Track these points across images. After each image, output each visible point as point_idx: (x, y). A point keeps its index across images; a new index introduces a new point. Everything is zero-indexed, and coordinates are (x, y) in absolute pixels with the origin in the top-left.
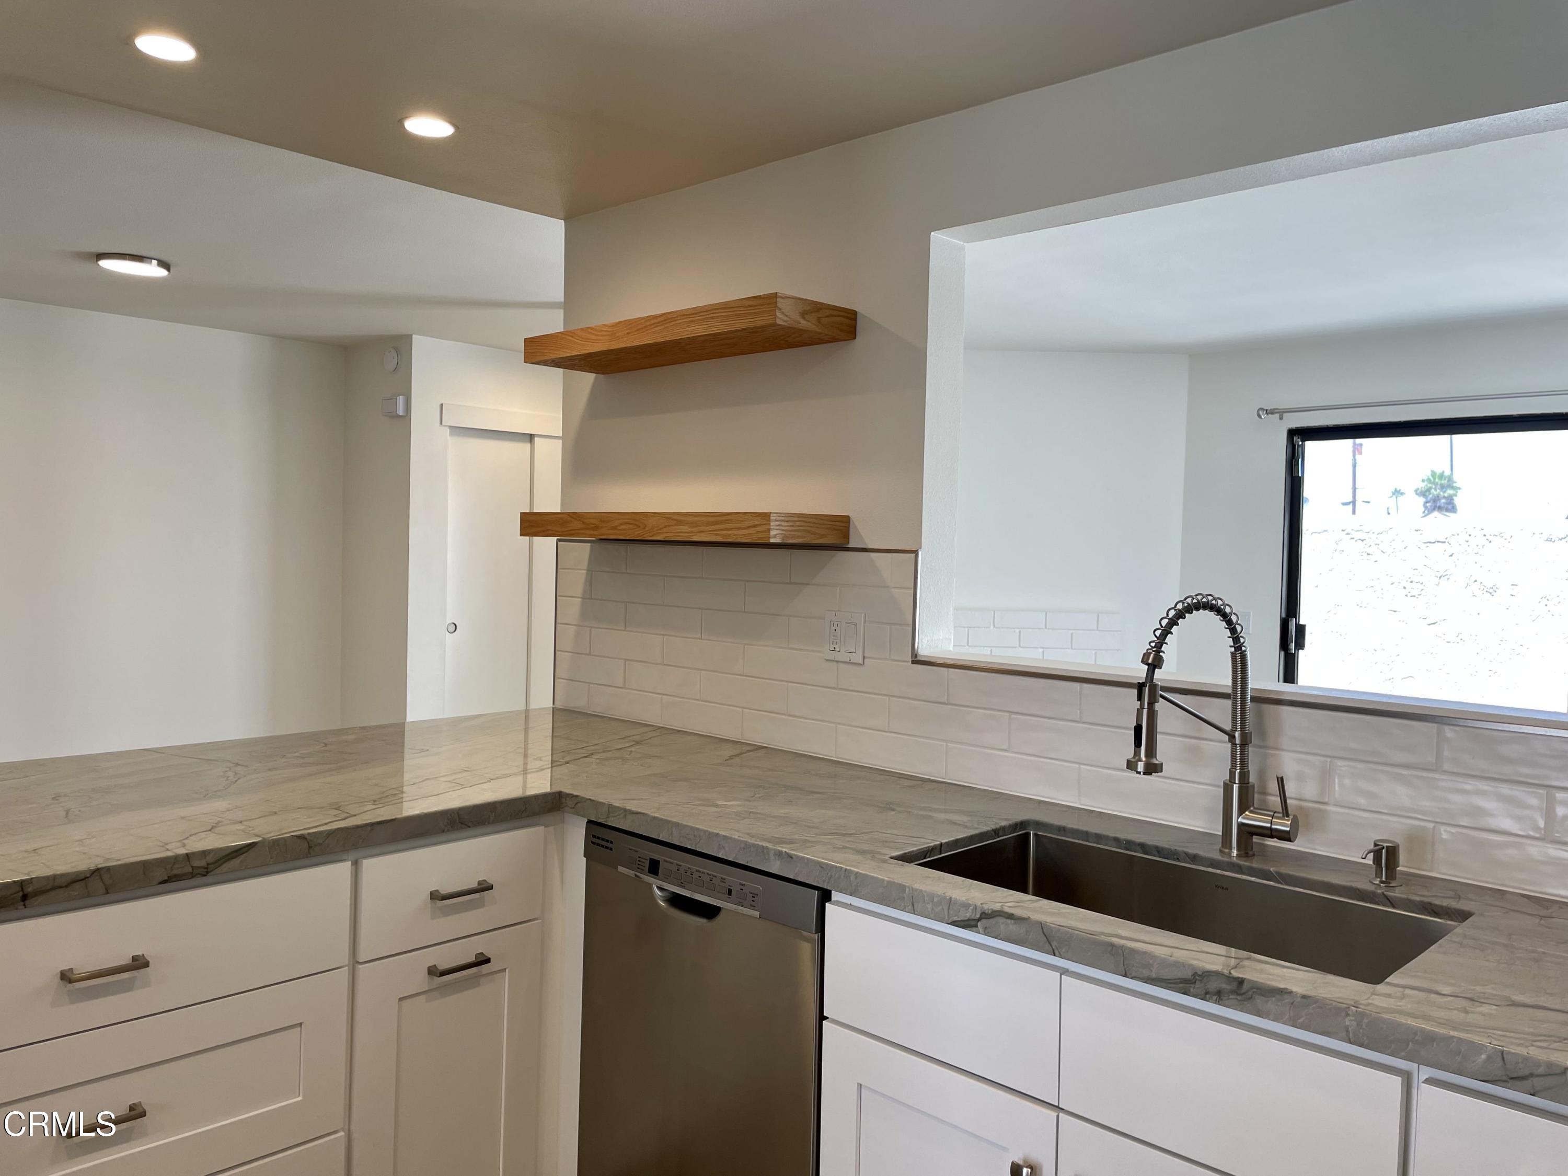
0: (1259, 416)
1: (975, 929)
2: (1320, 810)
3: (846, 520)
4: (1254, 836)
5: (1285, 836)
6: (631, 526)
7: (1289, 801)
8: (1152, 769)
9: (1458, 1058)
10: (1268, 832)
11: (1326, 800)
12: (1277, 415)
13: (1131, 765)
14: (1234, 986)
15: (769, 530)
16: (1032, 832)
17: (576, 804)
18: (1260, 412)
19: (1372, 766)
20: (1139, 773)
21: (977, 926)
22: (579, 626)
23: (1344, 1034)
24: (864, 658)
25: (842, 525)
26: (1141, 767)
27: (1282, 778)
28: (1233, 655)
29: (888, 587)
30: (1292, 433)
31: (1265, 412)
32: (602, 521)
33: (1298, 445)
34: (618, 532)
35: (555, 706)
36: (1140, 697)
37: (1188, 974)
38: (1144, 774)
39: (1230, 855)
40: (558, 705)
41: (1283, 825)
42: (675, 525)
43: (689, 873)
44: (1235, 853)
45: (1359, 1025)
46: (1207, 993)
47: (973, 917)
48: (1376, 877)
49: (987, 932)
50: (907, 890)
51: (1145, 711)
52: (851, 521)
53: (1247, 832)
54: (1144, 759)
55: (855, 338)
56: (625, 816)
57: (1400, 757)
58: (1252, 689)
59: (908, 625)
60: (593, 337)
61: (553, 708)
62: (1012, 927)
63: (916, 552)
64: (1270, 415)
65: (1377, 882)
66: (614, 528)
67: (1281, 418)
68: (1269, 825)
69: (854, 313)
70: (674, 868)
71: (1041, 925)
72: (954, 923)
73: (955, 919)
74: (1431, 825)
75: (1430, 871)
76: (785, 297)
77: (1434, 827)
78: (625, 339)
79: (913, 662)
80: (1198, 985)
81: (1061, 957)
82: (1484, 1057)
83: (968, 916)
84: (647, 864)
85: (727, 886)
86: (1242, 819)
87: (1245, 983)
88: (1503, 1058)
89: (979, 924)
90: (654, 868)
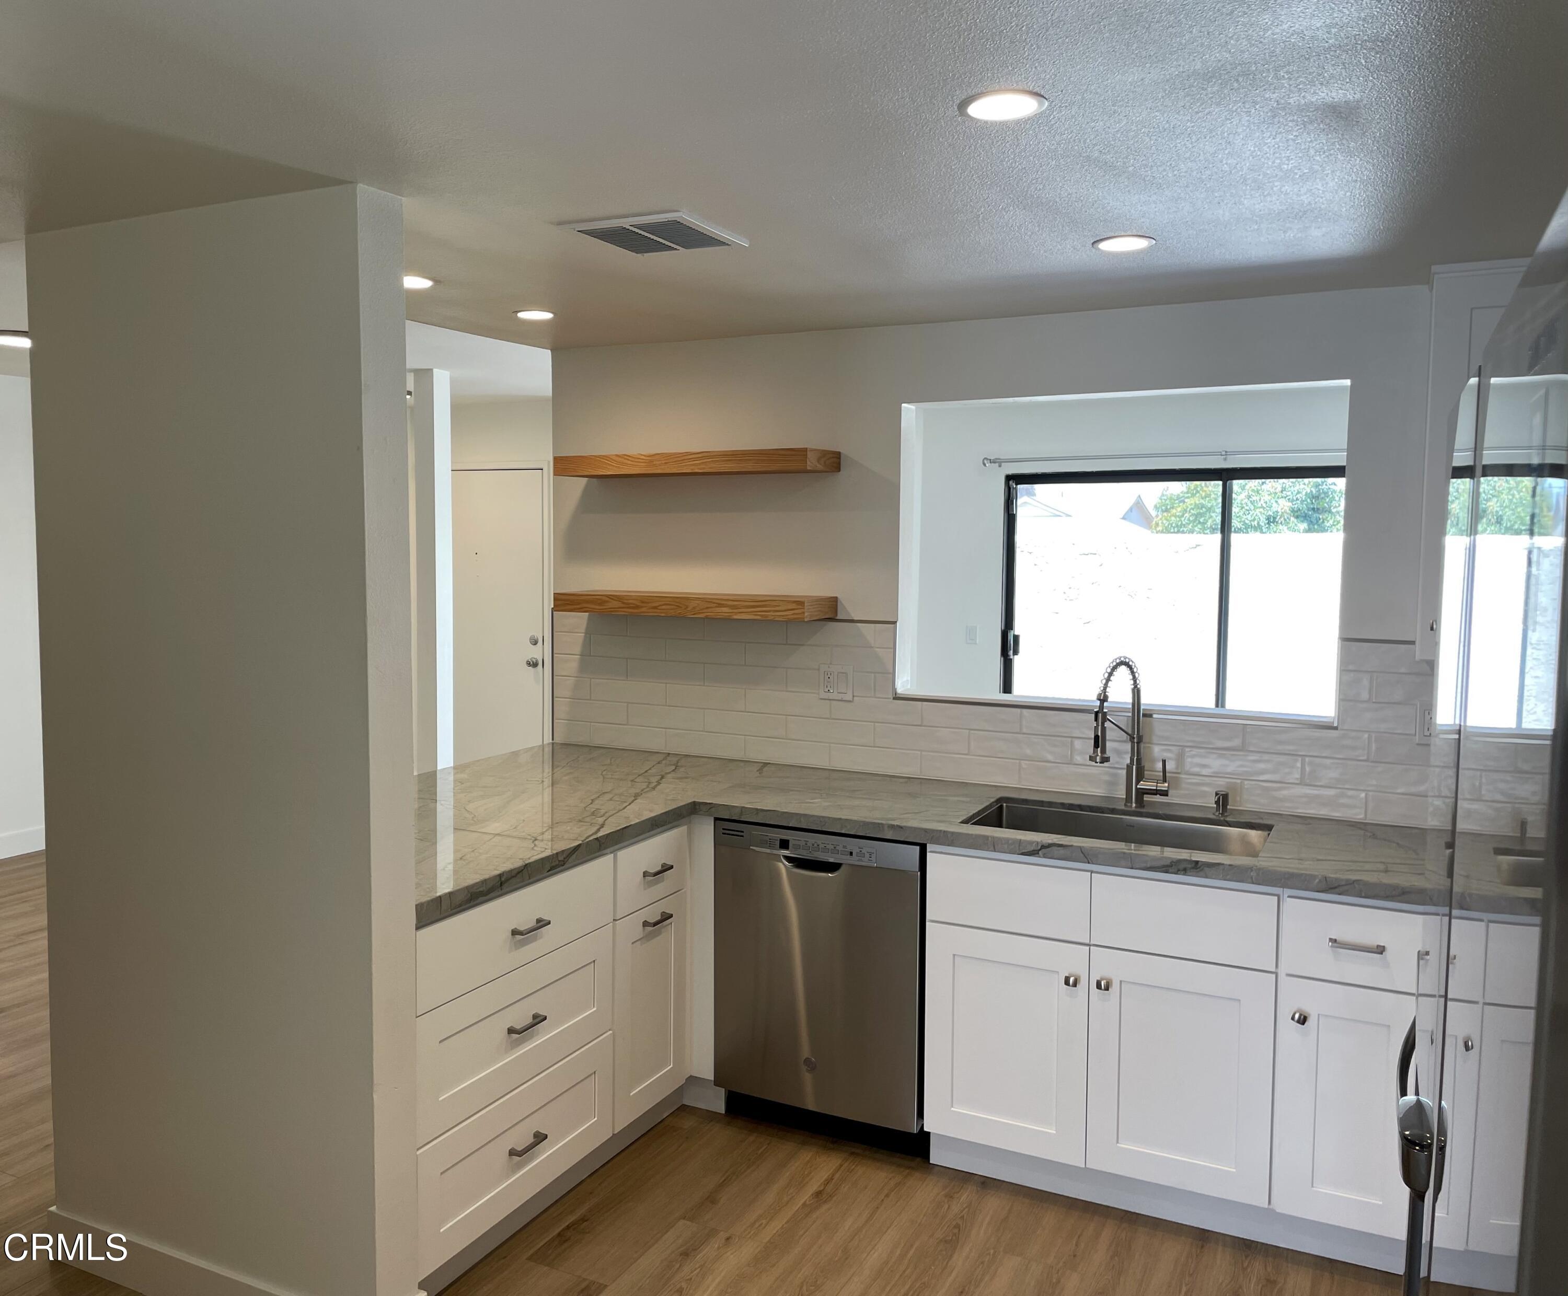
0: (985, 465)
1: (1037, 855)
2: (1177, 777)
3: (835, 600)
4: (1145, 796)
5: (1165, 793)
6: (672, 607)
7: (1167, 775)
8: (1105, 760)
9: (1306, 883)
10: (1155, 792)
11: (1179, 771)
12: (997, 464)
13: (1092, 759)
14: (1193, 864)
15: (804, 613)
16: (1005, 804)
17: (710, 808)
18: (986, 462)
19: (1208, 750)
20: (1097, 762)
21: (1038, 853)
22: (577, 677)
23: (1250, 880)
24: (853, 696)
25: (834, 603)
26: (1098, 759)
27: (1165, 761)
28: (1133, 690)
29: (872, 647)
30: (1009, 478)
31: (989, 461)
32: (643, 602)
33: (1013, 488)
34: (659, 611)
35: (554, 741)
36: (1096, 719)
37: (1168, 863)
38: (1100, 763)
39: (1131, 806)
40: (557, 740)
41: (1164, 786)
42: (716, 607)
43: (816, 845)
44: (1134, 805)
45: (1258, 875)
46: (1178, 870)
47: (1036, 849)
48: (1217, 811)
49: (1045, 856)
50: (990, 838)
51: (1100, 727)
52: (839, 601)
53: (1141, 793)
54: (1100, 755)
55: (839, 471)
56: (757, 813)
57: (1220, 744)
58: (1143, 709)
59: (890, 673)
60: (629, 462)
61: (553, 744)
62: (1062, 851)
63: (895, 623)
64: (993, 464)
65: (1217, 814)
66: (655, 608)
67: (1000, 466)
68: (1155, 788)
69: (839, 453)
70: (804, 843)
71: (1080, 848)
72: (1023, 854)
73: (1023, 851)
74: (1239, 781)
75: (1240, 806)
76: (812, 450)
77: (1241, 782)
78: (663, 467)
79: (894, 699)
80: (1173, 867)
81: (1093, 864)
82: (1317, 880)
83: (1032, 849)
84: (778, 843)
85: (849, 849)
86: (1138, 787)
87: (1200, 863)
88: (1326, 880)
89: (1040, 852)
90: (784, 844)
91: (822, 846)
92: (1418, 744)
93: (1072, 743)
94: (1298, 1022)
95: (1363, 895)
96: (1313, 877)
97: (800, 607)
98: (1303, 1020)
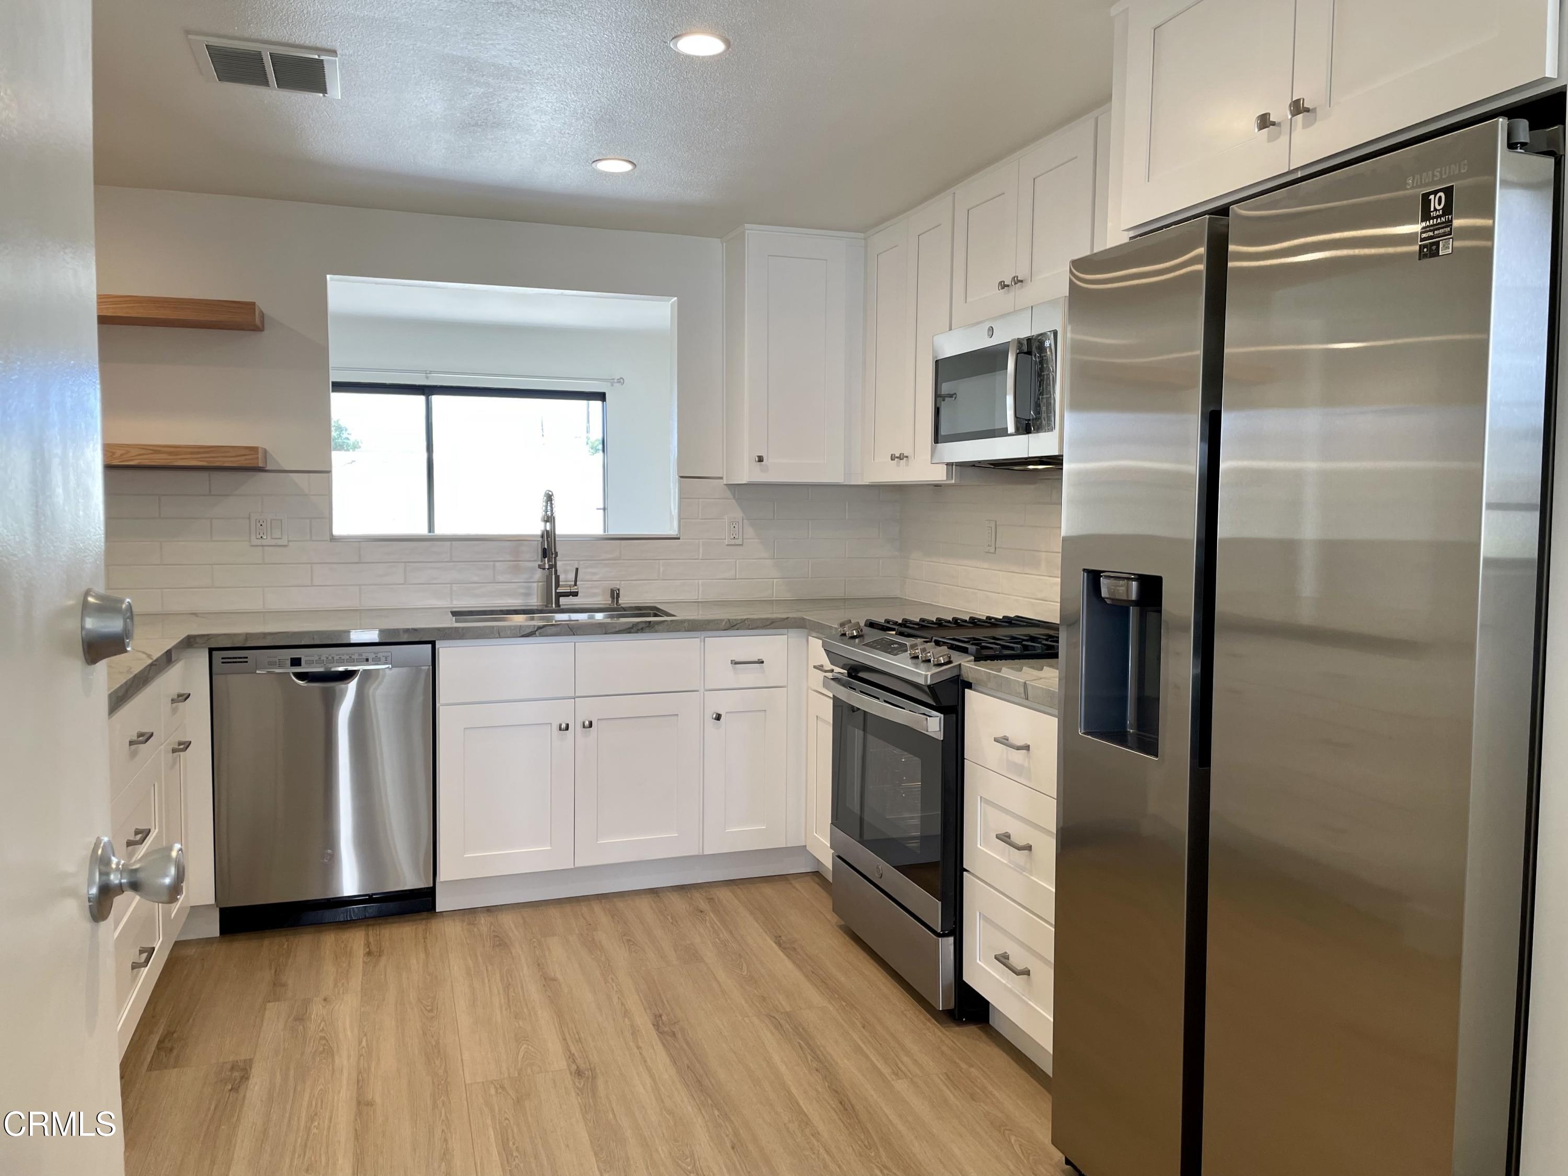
1: (535, 636)
4: (561, 598)
5: (576, 594)
9: (718, 625)
10: (569, 594)
14: (648, 624)
17: (204, 640)
21: (535, 634)
24: (289, 541)
27: (578, 569)
29: (307, 495)
37: (631, 626)
39: (552, 606)
41: (573, 590)
43: (330, 658)
44: (554, 605)
45: (689, 624)
46: (638, 630)
47: (533, 630)
48: (613, 603)
49: (540, 635)
53: (558, 595)
55: (263, 330)
62: (554, 629)
63: (329, 471)
68: (569, 591)
70: (316, 657)
71: (568, 625)
73: (523, 634)
79: (333, 542)
80: (634, 628)
81: (577, 635)
82: (724, 623)
83: (530, 630)
84: (289, 662)
85: (364, 657)
86: (557, 591)
87: (652, 623)
88: (730, 622)
89: (537, 633)
90: (296, 662)
91: (336, 658)
92: (727, 545)
93: (494, 566)
94: (715, 719)
95: (750, 627)
96: (722, 620)
97: (253, 452)
98: (718, 717)
